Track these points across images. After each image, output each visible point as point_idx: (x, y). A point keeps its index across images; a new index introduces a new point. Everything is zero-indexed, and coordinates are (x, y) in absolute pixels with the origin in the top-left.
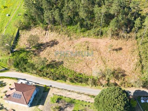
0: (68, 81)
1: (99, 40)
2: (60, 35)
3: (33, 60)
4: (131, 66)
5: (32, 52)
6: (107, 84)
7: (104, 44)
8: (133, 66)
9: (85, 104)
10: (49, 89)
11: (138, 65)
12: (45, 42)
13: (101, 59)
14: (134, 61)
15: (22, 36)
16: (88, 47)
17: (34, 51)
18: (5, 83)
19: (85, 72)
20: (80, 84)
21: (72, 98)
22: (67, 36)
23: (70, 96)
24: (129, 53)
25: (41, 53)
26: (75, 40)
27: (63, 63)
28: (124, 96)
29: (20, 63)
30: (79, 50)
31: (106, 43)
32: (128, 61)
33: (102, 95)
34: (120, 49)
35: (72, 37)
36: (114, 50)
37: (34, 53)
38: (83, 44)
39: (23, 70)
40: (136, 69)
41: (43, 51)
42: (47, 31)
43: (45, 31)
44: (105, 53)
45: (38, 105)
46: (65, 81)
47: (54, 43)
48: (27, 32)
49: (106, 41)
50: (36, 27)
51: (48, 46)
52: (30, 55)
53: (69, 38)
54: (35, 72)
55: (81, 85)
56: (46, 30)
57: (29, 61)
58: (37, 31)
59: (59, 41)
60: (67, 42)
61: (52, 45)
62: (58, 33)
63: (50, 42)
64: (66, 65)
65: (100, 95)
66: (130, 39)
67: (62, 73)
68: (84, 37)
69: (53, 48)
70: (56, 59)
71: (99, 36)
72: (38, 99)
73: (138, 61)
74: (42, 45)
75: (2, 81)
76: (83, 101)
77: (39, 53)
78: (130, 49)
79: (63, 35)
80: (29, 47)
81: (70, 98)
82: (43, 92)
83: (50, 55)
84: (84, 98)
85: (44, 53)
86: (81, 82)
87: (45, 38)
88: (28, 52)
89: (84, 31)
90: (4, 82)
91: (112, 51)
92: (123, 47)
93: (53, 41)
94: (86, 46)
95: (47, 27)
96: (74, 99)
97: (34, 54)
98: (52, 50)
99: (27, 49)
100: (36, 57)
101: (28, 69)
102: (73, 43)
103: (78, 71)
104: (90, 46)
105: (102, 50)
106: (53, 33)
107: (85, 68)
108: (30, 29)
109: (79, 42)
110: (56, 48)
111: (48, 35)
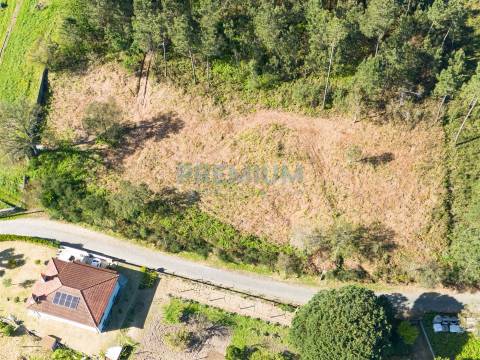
0: (214, 257)
1: (320, 123)
2: (187, 98)
3: (104, 184)
4: (416, 217)
5: (96, 156)
6: (335, 273)
7: (336, 136)
8: (421, 218)
9: (264, 329)
10: (157, 281)
11: (438, 215)
12: (136, 119)
13: (320, 190)
14: (428, 202)
15: (60, 93)
16: (281, 147)
17: (103, 154)
18: (21, 256)
19: (267, 232)
20: (252, 266)
21: (226, 309)
22: (210, 102)
23: (221, 304)
24: (412, 174)
25: (128, 160)
26: (237, 118)
27: (199, 200)
28: (378, 316)
29: (64, 194)
30: (250, 154)
31: (340, 135)
32: (407, 198)
33: (313, 311)
34: (387, 158)
35: (228, 107)
36: (365, 160)
37: (106, 160)
38: (266, 134)
39: (73, 216)
40: (429, 229)
41: (133, 152)
42: (143, 80)
43: (137, 79)
44: (336, 171)
45: (126, 325)
46: (206, 256)
47: (167, 126)
48: (76, 78)
49: (342, 127)
50: (103, 63)
51: (149, 136)
52: (93, 166)
53: (218, 109)
54: (111, 223)
55: (254, 270)
56: (140, 75)
57: (90, 187)
58: (108, 80)
59: (183, 119)
60: (212, 122)
61: (162, 134)
62: (181, 90)
63: (155, 120)
64: (208, 205)
65: (311, 311)
66: (423, 123)
67: (196, 233)
68: (269, 107)
69: (166, 146)
70: (175, 185)
71: (320, 108)
72: (127, 308)
73: (441, 202)
74: (128, 129)
75: (12, 250)
76: (259, 319)
77: (120, 160)
78: (419, 161)
79: (199, 97)
80: (87, 138)
81: (221, 311)
82: (140, 288)
83: (157, 168)
84: (262, 310)
85: (138, 161)
86: (255, 261)
87: (135, 105)
88: (84, 155)
89: (269, 87)
90: (16, 253)
91: (359, 166)
92: (395, 153)
93: (163, 118)
94: (276, 142)
95: (142, 63)
96: (234, 314)
97: (104, 164)
98: (164, 153)
99: (81, 146)
100: (113, 175)
101: (87, 213)
102: (230, 127)
103: (247, 228)
104: (289, 142)
105: (327, 160)
106: (164, 89)
107: (268, 217)
108: (85, 69)
110: (174, 141)
111: (148, 93)
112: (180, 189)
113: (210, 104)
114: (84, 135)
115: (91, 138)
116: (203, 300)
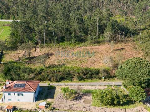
0: (75, 79)
1: (97, 47)
7: (104, 48)
20: (90, 80)
21: (86, 89)
27: (65, 65)
34: (123, 49)
36: (116, 50)
42: (37, 49)
43: (35, 49)
46: (72, 80)
48: (13, 51)
49: (105, 46)
53: (63, 50)
59: (53, 53)
62: (50, 48)
66: (128, 42)
68: (80, 47)
70: (55, 64)
71: (96, 44)
74: (34, 57)
76: (100, 90)
79: (57, 48)
80: (19, 60)
81: (84, 90)
82: (48, 90)
86: (91, 78)
87: (35, 54)
93: (46, 54)
96: (89, 90)
99: (17, 62)
104: (90, 51)
106: (45, 49)
107: (91, 65)
108: (16, 49)
109: (76, 51)
111: (39, 51)
112: (57, 64)
113: (61, 49)
115: (21, 60)
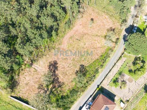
2: (48, 56)
3: (66, 90)
5: (54, 89)
10: (102, 87)
15: (21, 94)
16: (77, 39)
17: (54, 87)
21: (117, 72)
22: (53, 51)
23: (115, 73)
25: (60, 80)
26: (62, 46)
30: (75, 48)
31: (81, 26)
35: (57, 47)
37: (57, 87)
38: (71, 41)
41: (58, 78)
42: (33, 66)
47: (54, 66)
49: (79, 24)
50: (19, 76)
51: (54, 71)
52: (57, 91)
56: (31, 67)
57: (65, 94)
59: (54, 60)
61: (56, 68)
63: (50, 68)
69: (60, 68)
70: (75, 70)
77: (59, 82)
80: (45, 91)
83: (67, 73)
85: (61, 77)
88: (52, 92)
94: (75, 40)
96: (119, 71)
97: (58, 88)
98: (63, 69)
100: (64, 86)
102: (64, 49)
104: (77, 37)
106: (40, 61)
107: (96, 51)
108: (17, 82)
109: (66, 44)
110: (60, 65)
111: (38, 67)
114: (43, 91)
115: (46, 89)
116: (112, 77)
